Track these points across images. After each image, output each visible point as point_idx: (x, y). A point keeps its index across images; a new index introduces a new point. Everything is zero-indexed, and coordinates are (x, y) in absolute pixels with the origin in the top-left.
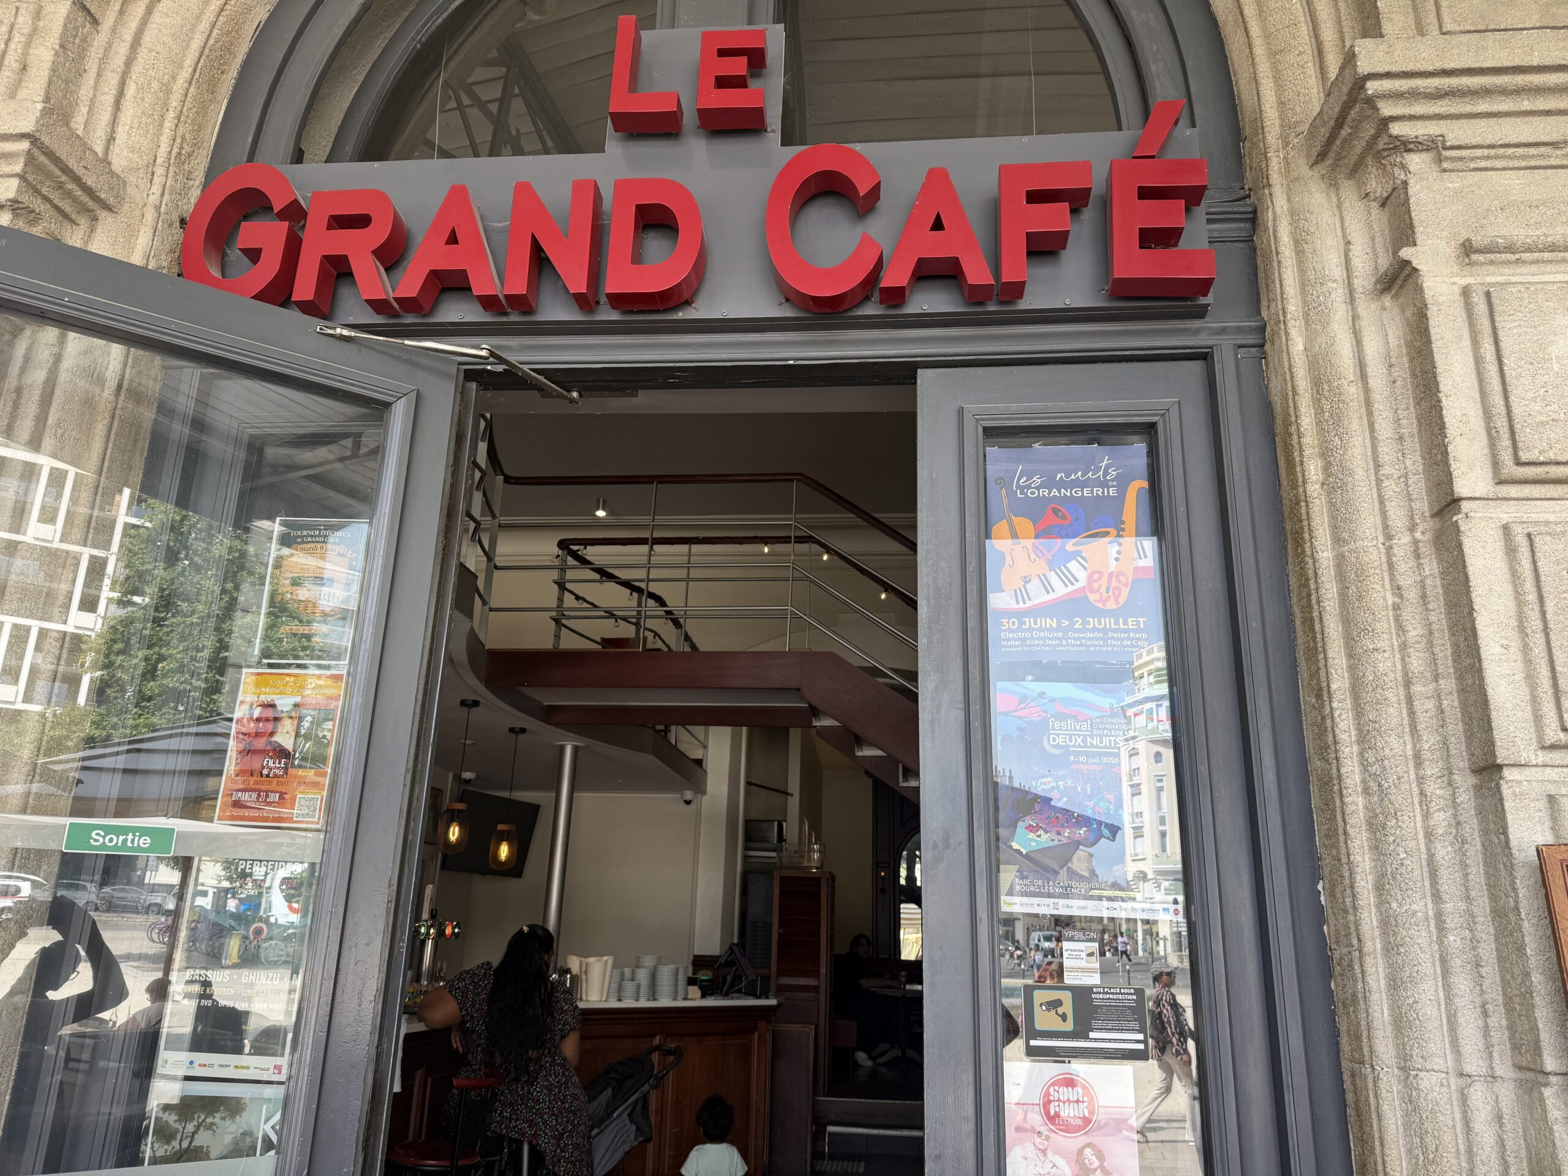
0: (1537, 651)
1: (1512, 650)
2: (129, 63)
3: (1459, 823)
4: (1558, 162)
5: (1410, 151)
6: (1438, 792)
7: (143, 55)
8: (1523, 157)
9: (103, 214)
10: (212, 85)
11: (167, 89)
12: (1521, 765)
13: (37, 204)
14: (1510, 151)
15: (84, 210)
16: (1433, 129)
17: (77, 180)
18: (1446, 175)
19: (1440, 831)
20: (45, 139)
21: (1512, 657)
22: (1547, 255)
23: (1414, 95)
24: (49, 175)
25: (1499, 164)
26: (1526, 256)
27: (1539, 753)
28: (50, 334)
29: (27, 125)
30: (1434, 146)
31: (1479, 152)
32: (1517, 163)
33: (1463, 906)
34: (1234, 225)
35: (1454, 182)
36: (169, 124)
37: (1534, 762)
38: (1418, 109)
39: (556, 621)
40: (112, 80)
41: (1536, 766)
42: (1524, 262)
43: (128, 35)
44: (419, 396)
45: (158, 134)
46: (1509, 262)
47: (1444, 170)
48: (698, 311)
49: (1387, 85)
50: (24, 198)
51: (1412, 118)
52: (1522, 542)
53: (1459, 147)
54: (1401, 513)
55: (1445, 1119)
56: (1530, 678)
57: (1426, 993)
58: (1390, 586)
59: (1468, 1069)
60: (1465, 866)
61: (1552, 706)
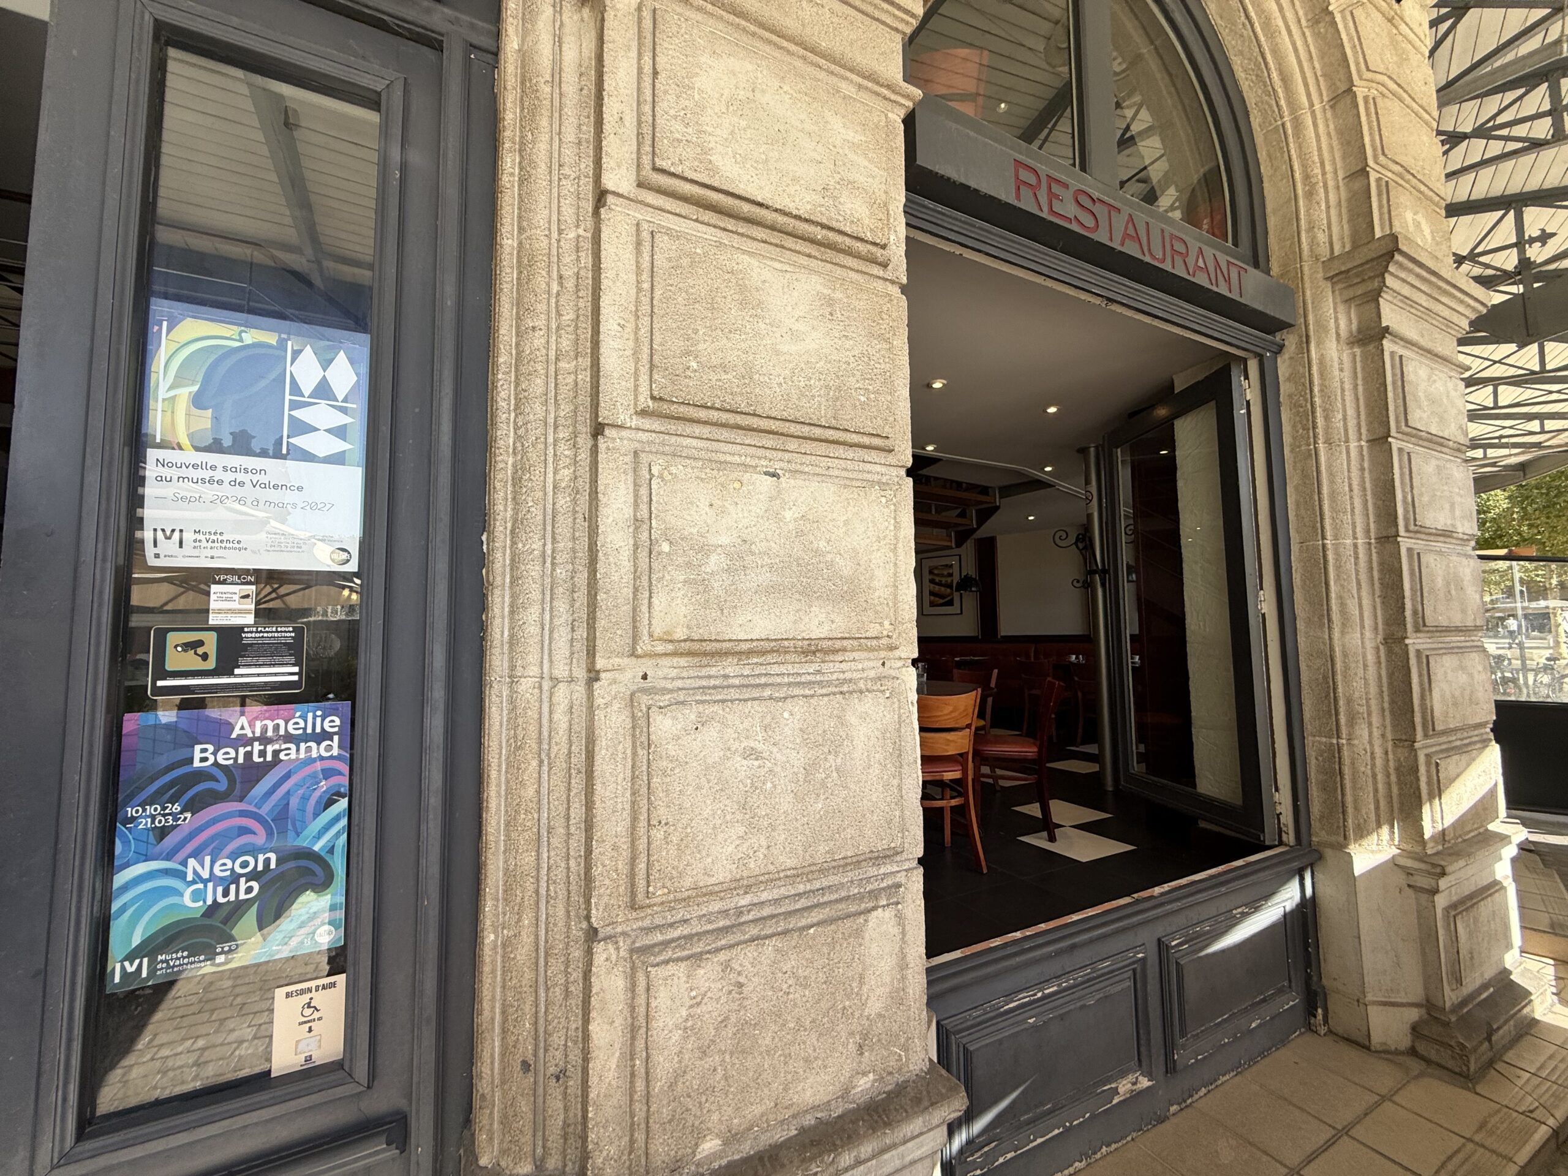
0: (643, 331)
1: (627, 330)
3: (576, 478)
6: (566, 453)
12: (618, 426)
19: (563, 485)
21: (627, 336)
27: (634, 417)
33: (570, 544)
37: (628, 425)
41: (630, 428)
52: (645, 235)
54: (572, 211)
55: (532, 714)
56: (636, 353)
57: (531, 615)
58: (555, 275)
59: (556, 673)
60: (575, 512)
61: (647, 377)
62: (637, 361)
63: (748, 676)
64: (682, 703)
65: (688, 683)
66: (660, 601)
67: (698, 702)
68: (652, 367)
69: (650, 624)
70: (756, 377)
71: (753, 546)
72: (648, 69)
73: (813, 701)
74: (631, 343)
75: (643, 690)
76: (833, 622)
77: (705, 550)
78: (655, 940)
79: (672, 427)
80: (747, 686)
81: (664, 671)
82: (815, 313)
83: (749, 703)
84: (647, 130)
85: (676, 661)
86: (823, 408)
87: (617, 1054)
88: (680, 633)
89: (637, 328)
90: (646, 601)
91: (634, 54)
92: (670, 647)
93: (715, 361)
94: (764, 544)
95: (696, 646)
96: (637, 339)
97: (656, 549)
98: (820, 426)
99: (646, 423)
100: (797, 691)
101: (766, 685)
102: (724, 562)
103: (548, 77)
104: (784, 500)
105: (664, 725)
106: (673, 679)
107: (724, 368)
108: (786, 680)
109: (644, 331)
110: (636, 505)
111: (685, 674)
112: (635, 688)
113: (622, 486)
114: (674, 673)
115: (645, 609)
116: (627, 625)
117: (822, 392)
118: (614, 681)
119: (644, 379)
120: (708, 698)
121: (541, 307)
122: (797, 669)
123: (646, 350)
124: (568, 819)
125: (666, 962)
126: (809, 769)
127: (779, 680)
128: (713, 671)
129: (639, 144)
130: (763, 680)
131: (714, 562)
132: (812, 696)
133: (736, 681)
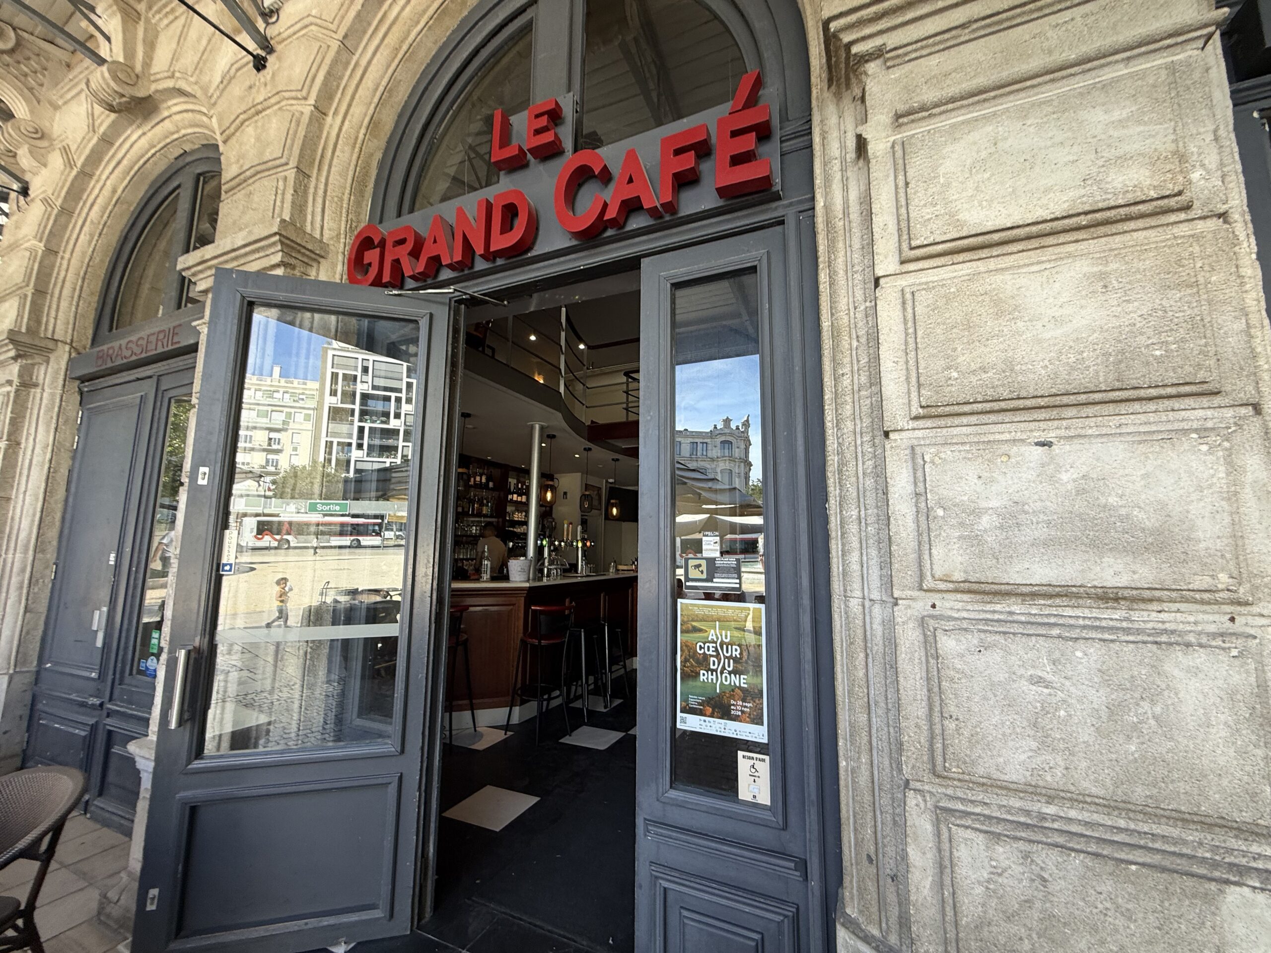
1: (900, 364)
2: (325, 192)
3: (876, 467)
4: (967, 38)
5: (867, 61)
6: (869, 450)
7: (330, 187)
8: (940, 42)
9: (321, 260)
10: (362, 193)
11: (341, 200)
12: (899, 430)
13: (293, 261)
14: (931, 41)
15: (315, 260)
16: (878, 41)
17: (304, 247)
18: (891, 70)
19: (869, 471)
20: (284, 233)
21: (900, 368)
22: (950, 106)
23: (861, 23)
24: (293, 248)
25: (924, 52)
26: (934, 111)
27: (910, 422)
28: (308, 315)
29: (275, 229)
30: (878, 54)
31: (909, 48)
32: (937, 48)
33: (875, 511)
34: (802, 139)
35: (895, 74)
36: (344, 215)
37: (906, 428)
38: (867, 31)
39: (627, 409)
40: (320, 201)
41: (908, 430)
42: (935, 115)
43: (323, 180)
44: (431, 315)
45: (340, 220)
46: (924, 118)
47: (889, 68)
48: (537, 251)
49: (842, 22)
50: (285, 260)
51: (864, 39)
52: (908, 296)
53: (895, 49)
54: (861, 292)
55: (859, 622)
56: (908, 379)
57: (854, 557)
58: (854, 336)
59: (872, 597)
60: (877, 489)
61: (916, 394)
62: (909, 383)
63: (1035, 615)
64: (966, 630)
65: (972, 615)
66: (938, 551)
67: (980, 631)
68: (919, 386)
69: (932, 569)
70: (1018, 368)
71: (1026, 507)
72: (901, 184)
73: (1115, 646)
74: (904, 372)
75: (932, 617)
76: (1134, 572)
77: (977, 513)
78: (956, 807)
79: (942, 422)
80: (1032, 623)
81: (950, 604)
82: (1084, 293)
83: (1033, 638)
84: (904, 225)
85: (959, 596)
86: (1101, 374)
87: (930, 879)
88: (958, 576)
89: (907, 362)
90: (927, 552)
91: (892, 178)
92: (951, 586)
93: (973, 366)
94: (1039, 504)
95: (975, 587)
96: (907, 369)
97: (932, 514)
98: (1100, 391)
99: (920, 423)
100: (1093, 634)
101: (1055, 625)
102: (996, 521)
103: (841, 216)
104: (1058, 464)
105: (948, 644)
106: (958, 610)
107: (984, 370)
108: (1081, 622)
109: (912, 362)
110: (915, 484)
111: (970, 607)
112: (926, 613)
113: (904, 471)
114: (959, 605)
115: (926, 557)
116: (915, 568)
117: (1099, 361)
118: (909, 607)
119: (914, 395)
120: (990, 628)
121: (847, 360)
122: (1095, 613)
123: (914, 375)
124: (887, 699)
125: (967, 827)
126: (1114, 710)
127: (1072, 621)
128: (998, 607)
129: (900, 236)
130: (1052, 620)
131: (985, 521)
132: (1112, 641)
133: (1023, 618)
